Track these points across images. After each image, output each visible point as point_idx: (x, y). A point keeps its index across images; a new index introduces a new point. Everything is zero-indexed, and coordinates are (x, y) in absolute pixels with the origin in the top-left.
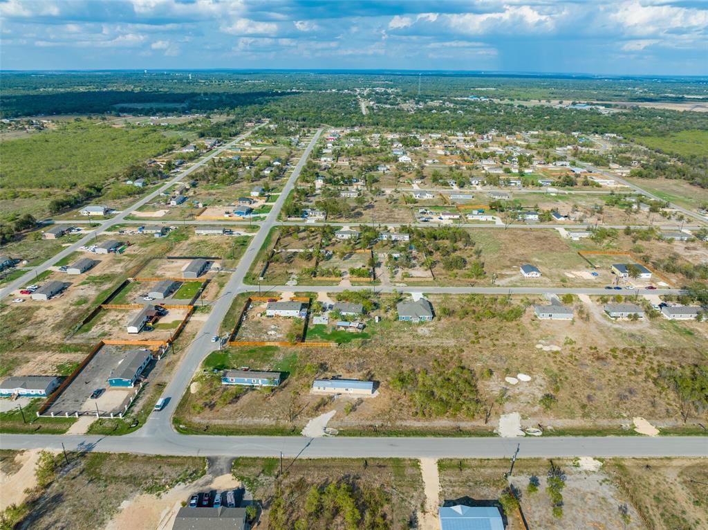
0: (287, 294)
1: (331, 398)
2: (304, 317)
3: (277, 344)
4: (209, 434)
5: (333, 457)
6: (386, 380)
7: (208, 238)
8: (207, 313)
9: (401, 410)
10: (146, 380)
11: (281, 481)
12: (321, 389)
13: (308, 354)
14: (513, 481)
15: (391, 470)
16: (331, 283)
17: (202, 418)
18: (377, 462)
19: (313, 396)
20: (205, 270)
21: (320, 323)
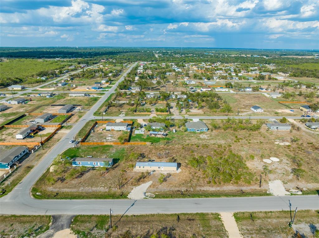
0: (119, 119)
1: (149, 173)
2: (129, 131)
3: (112, 144)
4: (57, 199)
5: (153, 213)
6: (185, 162)
7: (76, 98)
8: (70, 129)
9: (198, 180)
10: (20, 165)
11: (111, 234)
12: (141, 168)
13: (132, 149)
15: (199, 222)
16: (145, 115)
17: (54, 188)
18: (187, 216)
19: (135, 172)
20: (72, 110)
21: (139, 133)
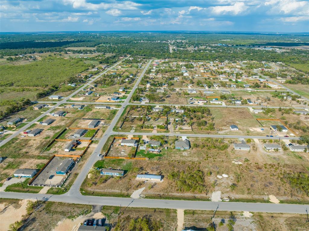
0: (130, 136)
1: (144, 182)
2: (136, 146)
3: (124, 158)
4: (94, 196)
5: (142, 207)
6: (167, 175)
7: (100, 110)
8: (97, 143)
9: (172, 188)
10: (71, 172)
11: (121, 216)
12: (140, 178)
13: (136, 163)
14: (214, 220)
15: (165, 213)
16: (149, 132)
17: (91, 189)
18: (160, 210)
19: (136, 181)
20: (98, 125)
21: (143, 149)
